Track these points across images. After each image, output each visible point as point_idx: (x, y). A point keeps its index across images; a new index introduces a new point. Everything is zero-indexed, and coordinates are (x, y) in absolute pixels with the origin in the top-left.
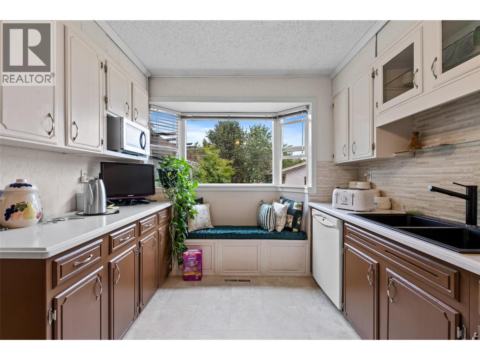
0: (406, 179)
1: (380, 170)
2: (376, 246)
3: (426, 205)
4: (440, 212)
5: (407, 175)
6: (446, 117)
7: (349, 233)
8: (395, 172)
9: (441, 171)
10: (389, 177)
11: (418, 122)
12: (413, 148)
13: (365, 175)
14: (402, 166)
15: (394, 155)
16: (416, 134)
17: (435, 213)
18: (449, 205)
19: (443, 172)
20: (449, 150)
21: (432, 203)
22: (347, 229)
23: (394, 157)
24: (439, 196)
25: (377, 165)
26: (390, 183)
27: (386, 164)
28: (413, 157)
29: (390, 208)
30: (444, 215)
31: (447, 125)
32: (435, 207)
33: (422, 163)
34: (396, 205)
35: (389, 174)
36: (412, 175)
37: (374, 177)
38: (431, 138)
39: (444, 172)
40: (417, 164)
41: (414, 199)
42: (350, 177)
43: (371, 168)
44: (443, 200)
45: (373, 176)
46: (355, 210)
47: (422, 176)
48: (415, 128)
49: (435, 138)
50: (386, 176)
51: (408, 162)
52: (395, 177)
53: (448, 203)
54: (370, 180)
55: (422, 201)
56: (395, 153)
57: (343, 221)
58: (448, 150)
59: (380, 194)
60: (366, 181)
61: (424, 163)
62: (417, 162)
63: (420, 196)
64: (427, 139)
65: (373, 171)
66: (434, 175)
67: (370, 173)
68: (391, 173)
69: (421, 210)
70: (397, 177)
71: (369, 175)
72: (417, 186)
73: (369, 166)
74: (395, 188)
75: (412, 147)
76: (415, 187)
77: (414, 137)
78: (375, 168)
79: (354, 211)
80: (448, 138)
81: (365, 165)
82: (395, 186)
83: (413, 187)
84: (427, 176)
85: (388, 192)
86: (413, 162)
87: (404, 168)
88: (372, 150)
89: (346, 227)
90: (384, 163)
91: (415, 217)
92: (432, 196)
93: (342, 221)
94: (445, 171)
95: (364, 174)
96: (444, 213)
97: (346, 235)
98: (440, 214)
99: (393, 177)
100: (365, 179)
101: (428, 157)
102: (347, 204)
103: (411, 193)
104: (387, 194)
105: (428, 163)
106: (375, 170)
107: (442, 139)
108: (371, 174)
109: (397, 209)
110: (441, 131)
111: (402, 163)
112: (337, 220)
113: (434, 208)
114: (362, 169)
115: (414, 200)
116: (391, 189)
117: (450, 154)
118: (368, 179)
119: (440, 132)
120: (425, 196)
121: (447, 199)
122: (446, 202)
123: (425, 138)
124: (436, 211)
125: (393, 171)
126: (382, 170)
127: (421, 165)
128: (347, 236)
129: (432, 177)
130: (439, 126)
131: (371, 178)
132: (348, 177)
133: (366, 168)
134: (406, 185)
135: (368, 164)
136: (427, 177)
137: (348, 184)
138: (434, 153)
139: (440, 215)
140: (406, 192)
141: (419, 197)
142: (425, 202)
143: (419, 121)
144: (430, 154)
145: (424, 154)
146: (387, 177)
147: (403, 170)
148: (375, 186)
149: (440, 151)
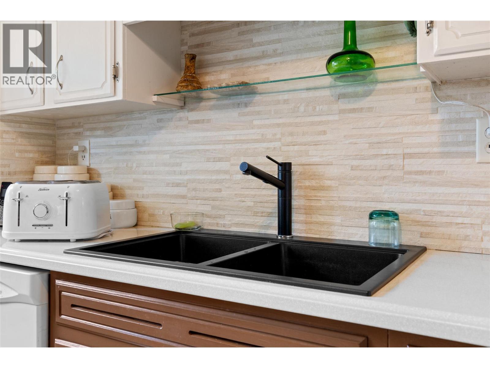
0: (167, 156)
1: (112, 136)
2: (160, 325)
3: (206, 209)
4: (229, 219)
5: (167, 148)
6: (239, 33)
7: (73, 306)
8: (144, 141)
9: (231, 138)
10: (131, 152)
11: (190, 36)
12: (190, 87)
13: (76, 148)
14: (160, 128)
15: (155, 98)
16: (192, 59)
17: (222, 223)
18: (246, 203)
19: (235, 140)
20: (245, 98)
21: (217, 203)
22: (65, 296)
23: (154, 104)
24: (228, 188)
25: (102, 125)
26: (135, 165)
27: (125, 123)
28: (182, 108)
29: (134, 223)
30: (237, 224)
31: (241, 49)
32: (221, 209)
33: (197, 122)
34: (146, 216)
35: (131, 146)
36: (180, 148)
37: (96, 154)
38: (215, 72)
39: (237, 140)
40: (189, 123)
41: (184, 197)
42: (36, 155)
43: (88, 133)
44: (235, 194)
45: (92, 151)
46: (73, 237)
47: (198, 149)
48: (185, 48)
49: (221, 72)
50: (124, 150)
51: (172, 118)
52: (144, 153)
53: (243, 199)
54: (86, 163)
55: (199, 201)
56: (154, 95)
57: (49, 276)
58: (243, 96)
59: (111, 193)
60: (75, 164)
61: (203, 121)
62: (189, 119)
63: (195, 190)
64: (208, 73)
65: (93, 140)
66: (221, 147)
67: (86, 143)
68: (136, 145)
69: (199, 220)
70: (149, 152)
71: (84, 150)
72: (189, 169)
73: (82, 126)
74: (145, 176)
75: (187, 86)
76: (186, 173)
77: (189, 64)
78: (99, 133)
79: (68, 241)
80: (244, 75)
81: (73, 126)
82: (145, 173)
83: (181, 173)
84: (207, 147)
85: (129, 188)
86: (180, 119)
87: (163, 131)
88: (113, 80)
89: (60, 292)
90: (119, 121)
91: (193, 235)
92: (217, 187)
93: (46, 275)
94: (238, 138)
95: (72, 148)
96: (237, 219)
97: (60, 314)
98: (230, 223)
99: (140, 152)
100: (74, 160)
101: (210, 109)
102: (51, 225)
103: (178, 185)
104: (128, 192)
105: (209, 121)
106: (97, 137)
107: (233, 75)
108: (88, 148)
109: (148, 224)
110: (232, 58)
111: (159, 121)
112: (32, 277)
113: (221, 212)
114: (64, 134)
115: (184, 201)
116: (135, 180)
117: (246, 105)
118: (80, 159)
119: (230, 61)
120: (204, 190)
121: (242, 193)
122: (240, 199)
123: (204, 70)
124: (223, 217)
125: (140, 138)
126: (116, 136)
127: (196, 125)
128: (62, 316)
129: (215, 150)
130: (228, 50)
131: (87, 155)
132: (31, 155)
133: (76, 133)
134: (167, 169)
135: (79, 123)
136: (208, 150)
137: (33, 172)
138: (220, 102)
139: (231, 226)
140: (168, 185)
141: (194, 192)
142: (204, 202)
143: (193, 35)
144: (212, 103)
145: (203, 104)
146: (125, 153)
147: (163, 136)
148: (99, 175)
149: (230, 99)
